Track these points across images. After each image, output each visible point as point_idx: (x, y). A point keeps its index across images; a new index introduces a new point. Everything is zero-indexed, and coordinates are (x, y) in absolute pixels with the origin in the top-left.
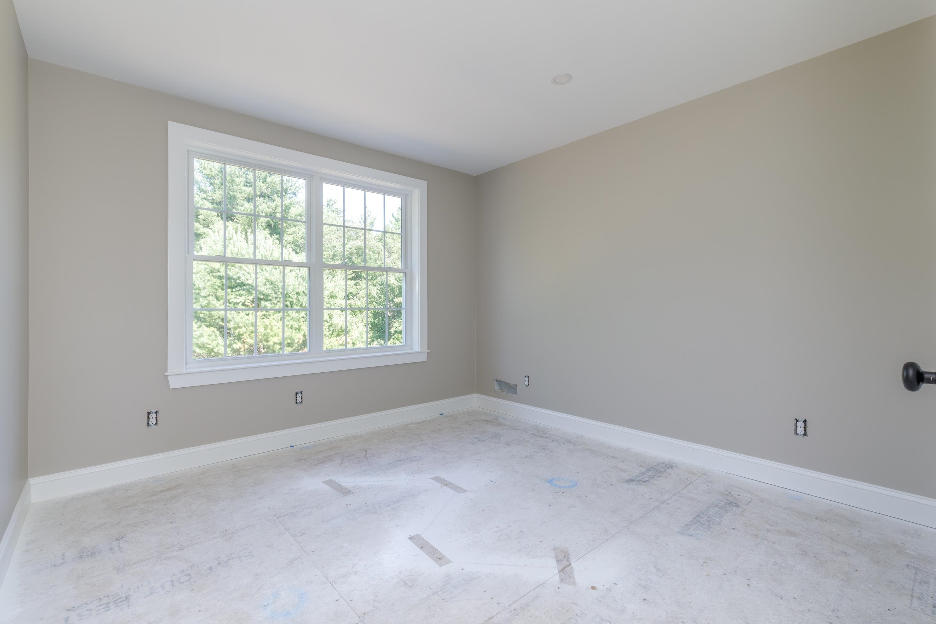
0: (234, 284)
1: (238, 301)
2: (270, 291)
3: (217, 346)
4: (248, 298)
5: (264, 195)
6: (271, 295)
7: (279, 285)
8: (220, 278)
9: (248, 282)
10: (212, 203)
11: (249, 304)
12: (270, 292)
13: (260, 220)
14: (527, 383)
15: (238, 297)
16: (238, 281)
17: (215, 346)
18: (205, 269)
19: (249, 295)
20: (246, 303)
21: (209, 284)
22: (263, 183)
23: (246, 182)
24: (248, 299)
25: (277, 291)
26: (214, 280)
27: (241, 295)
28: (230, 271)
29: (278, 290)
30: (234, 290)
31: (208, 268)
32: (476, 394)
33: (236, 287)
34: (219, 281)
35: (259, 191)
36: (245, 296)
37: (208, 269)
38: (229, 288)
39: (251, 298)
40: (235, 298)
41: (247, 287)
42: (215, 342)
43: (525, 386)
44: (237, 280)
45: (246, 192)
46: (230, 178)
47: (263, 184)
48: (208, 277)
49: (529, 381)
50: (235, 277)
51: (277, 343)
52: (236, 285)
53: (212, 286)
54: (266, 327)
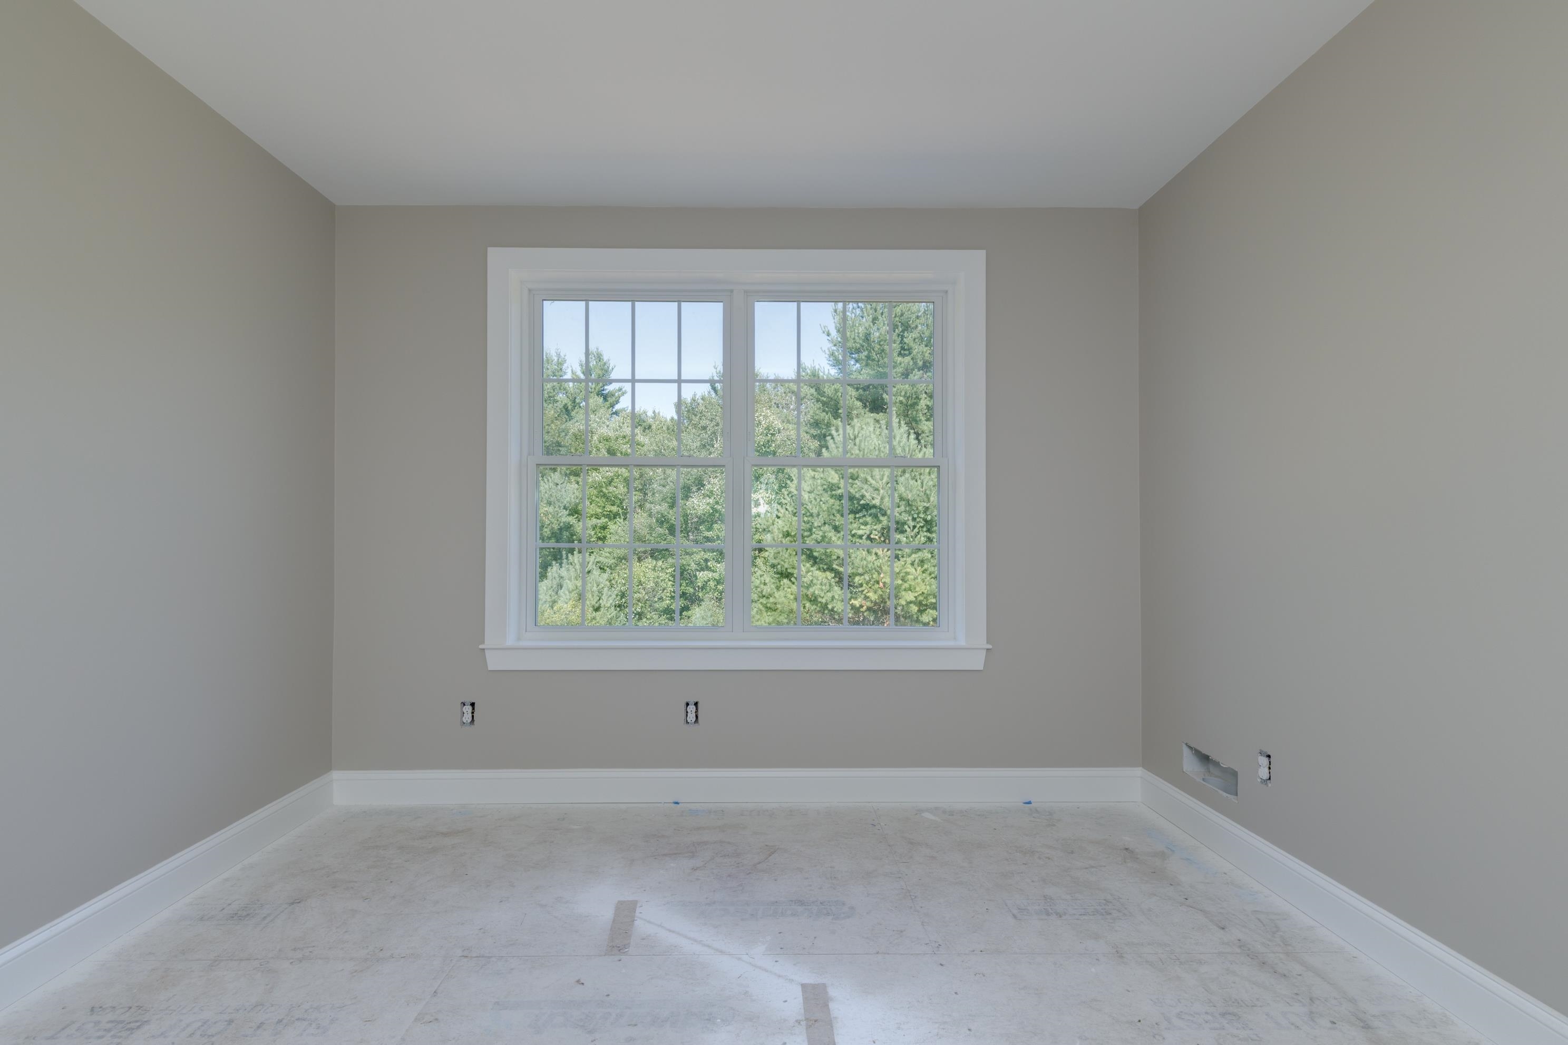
0: (857, 507)
1: (860, 532)
2: (905, 517)
3: (833, 600)
4: (875, 527)
5: (929, 365)
6: (908, 522)
7: (919, 506)
8: (840, 498)
9: (874, 502)
10: (857, 389)
11: (877, 537)
12: (906, 519)
13: (920, 406)
14: (1264, 773)
15: (862, 527)
16: (862, 502)
17: (829, 599)
18: (822, 485)
19: (876, 523)
20: (872, 536)
21: (824, 507)
22: (926, 346)
23: (903, 348)
24: (874, 530)
25: (916, 516)
26: (832, 501)
27: (866, 524)
28: (852, 487)
29: (918, 514)
30: (857, 516)
31: (826, 483)
32: (1141, 768)
33: (860, 511)
34: (838, 502)
35: (921, 361)
36: (871, 524)
37: (825, 485)
38: (852, 513)
39: (879, 527)
40: (859, 528)
41: (873, 511)
42: (830, 595)
43: (1259, 780)
44: (861, 500)
45: (903, 365)
46: (879, 347)
47: (927, 348)
48: (826, 497)
49: (1270, 768)
50: (857, 496)
51: (911, 602)
52: (859, 508)
53: (829, 511)
54: (895, 575)
